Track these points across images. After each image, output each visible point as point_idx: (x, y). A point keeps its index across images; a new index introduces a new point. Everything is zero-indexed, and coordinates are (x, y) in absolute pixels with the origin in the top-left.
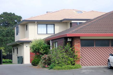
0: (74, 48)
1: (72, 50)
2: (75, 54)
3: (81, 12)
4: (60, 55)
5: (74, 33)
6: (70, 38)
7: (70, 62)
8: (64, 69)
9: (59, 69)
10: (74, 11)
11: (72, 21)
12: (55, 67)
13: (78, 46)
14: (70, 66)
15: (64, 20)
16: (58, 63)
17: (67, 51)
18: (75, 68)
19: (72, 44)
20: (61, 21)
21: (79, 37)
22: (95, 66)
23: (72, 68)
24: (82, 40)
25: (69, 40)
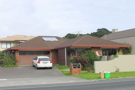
0: (15, 55)
1: (14, 56)
2: (16, 59)
3: (26, 36)
4: (8, 59)
5: (15, 48)
6: (13, 50)
7: (12, 63)
8: (9, 67)
9: (6, 67)
10: (22, 36)
11: (20, 42)
12: (4, 66)
13: (18, 54)
14: (13, 65)
15: (16, 40)
16: (6, 64)
17: (11, 57)
18: (15, 66)
19: (14, 53)
20: (14, 41)
21: (18, 50)
22: (27, 65)
23: (13, 66)
24: (19, 51)
25: (13, 51)
